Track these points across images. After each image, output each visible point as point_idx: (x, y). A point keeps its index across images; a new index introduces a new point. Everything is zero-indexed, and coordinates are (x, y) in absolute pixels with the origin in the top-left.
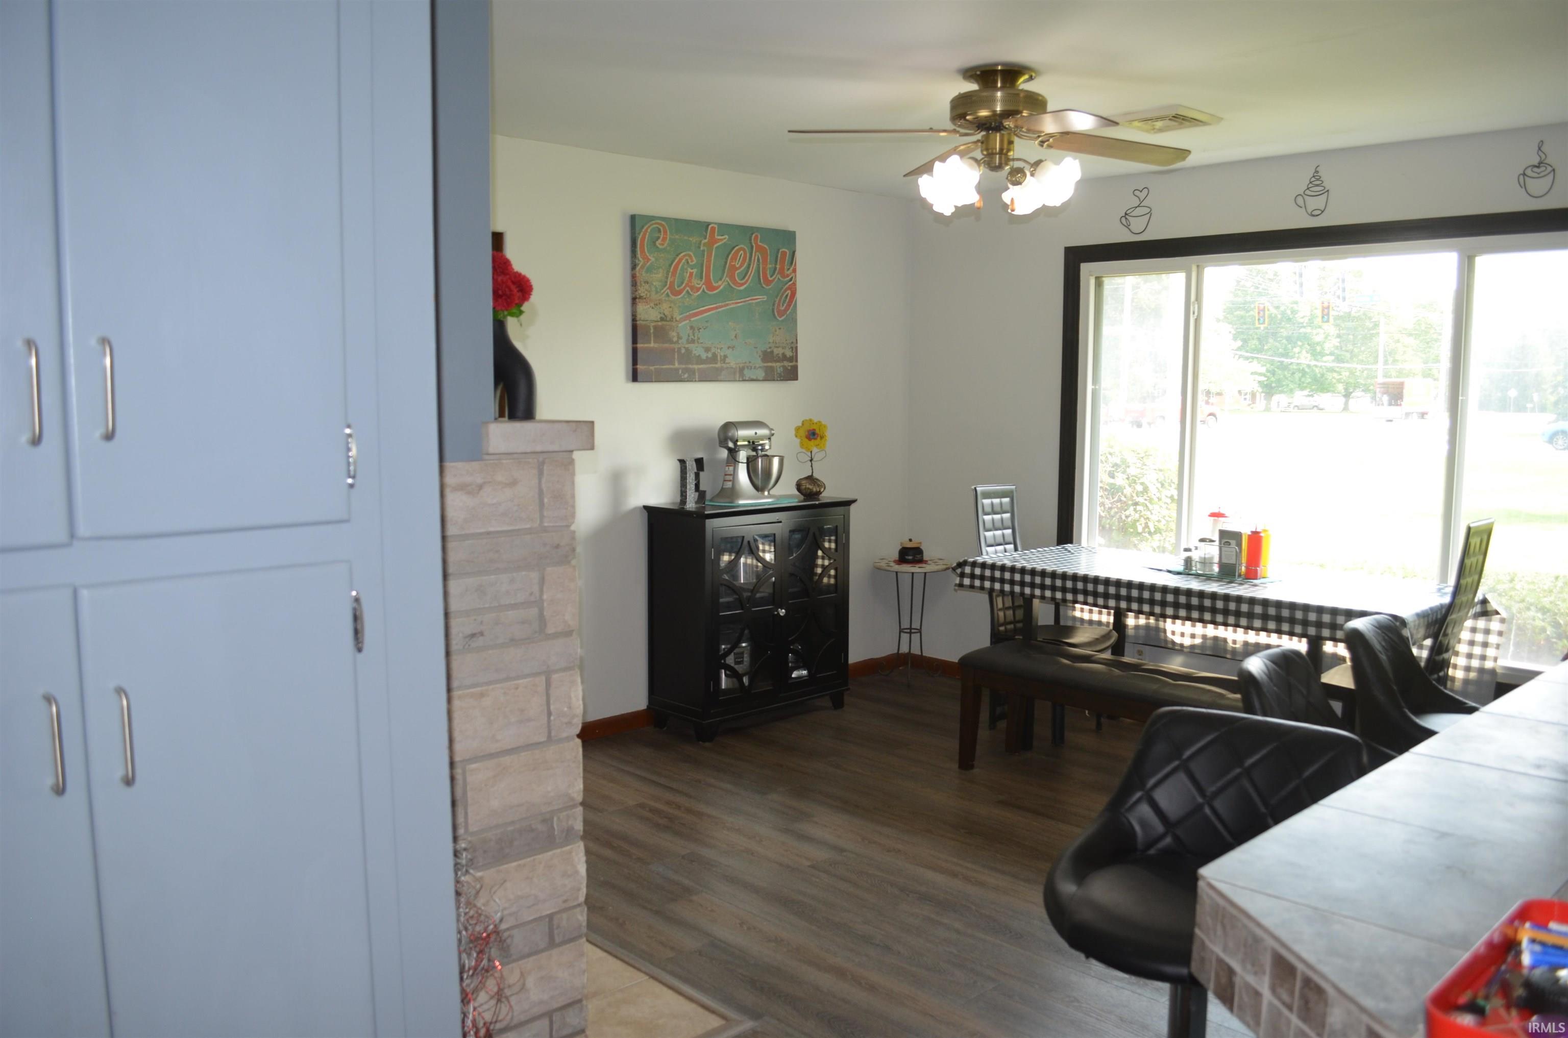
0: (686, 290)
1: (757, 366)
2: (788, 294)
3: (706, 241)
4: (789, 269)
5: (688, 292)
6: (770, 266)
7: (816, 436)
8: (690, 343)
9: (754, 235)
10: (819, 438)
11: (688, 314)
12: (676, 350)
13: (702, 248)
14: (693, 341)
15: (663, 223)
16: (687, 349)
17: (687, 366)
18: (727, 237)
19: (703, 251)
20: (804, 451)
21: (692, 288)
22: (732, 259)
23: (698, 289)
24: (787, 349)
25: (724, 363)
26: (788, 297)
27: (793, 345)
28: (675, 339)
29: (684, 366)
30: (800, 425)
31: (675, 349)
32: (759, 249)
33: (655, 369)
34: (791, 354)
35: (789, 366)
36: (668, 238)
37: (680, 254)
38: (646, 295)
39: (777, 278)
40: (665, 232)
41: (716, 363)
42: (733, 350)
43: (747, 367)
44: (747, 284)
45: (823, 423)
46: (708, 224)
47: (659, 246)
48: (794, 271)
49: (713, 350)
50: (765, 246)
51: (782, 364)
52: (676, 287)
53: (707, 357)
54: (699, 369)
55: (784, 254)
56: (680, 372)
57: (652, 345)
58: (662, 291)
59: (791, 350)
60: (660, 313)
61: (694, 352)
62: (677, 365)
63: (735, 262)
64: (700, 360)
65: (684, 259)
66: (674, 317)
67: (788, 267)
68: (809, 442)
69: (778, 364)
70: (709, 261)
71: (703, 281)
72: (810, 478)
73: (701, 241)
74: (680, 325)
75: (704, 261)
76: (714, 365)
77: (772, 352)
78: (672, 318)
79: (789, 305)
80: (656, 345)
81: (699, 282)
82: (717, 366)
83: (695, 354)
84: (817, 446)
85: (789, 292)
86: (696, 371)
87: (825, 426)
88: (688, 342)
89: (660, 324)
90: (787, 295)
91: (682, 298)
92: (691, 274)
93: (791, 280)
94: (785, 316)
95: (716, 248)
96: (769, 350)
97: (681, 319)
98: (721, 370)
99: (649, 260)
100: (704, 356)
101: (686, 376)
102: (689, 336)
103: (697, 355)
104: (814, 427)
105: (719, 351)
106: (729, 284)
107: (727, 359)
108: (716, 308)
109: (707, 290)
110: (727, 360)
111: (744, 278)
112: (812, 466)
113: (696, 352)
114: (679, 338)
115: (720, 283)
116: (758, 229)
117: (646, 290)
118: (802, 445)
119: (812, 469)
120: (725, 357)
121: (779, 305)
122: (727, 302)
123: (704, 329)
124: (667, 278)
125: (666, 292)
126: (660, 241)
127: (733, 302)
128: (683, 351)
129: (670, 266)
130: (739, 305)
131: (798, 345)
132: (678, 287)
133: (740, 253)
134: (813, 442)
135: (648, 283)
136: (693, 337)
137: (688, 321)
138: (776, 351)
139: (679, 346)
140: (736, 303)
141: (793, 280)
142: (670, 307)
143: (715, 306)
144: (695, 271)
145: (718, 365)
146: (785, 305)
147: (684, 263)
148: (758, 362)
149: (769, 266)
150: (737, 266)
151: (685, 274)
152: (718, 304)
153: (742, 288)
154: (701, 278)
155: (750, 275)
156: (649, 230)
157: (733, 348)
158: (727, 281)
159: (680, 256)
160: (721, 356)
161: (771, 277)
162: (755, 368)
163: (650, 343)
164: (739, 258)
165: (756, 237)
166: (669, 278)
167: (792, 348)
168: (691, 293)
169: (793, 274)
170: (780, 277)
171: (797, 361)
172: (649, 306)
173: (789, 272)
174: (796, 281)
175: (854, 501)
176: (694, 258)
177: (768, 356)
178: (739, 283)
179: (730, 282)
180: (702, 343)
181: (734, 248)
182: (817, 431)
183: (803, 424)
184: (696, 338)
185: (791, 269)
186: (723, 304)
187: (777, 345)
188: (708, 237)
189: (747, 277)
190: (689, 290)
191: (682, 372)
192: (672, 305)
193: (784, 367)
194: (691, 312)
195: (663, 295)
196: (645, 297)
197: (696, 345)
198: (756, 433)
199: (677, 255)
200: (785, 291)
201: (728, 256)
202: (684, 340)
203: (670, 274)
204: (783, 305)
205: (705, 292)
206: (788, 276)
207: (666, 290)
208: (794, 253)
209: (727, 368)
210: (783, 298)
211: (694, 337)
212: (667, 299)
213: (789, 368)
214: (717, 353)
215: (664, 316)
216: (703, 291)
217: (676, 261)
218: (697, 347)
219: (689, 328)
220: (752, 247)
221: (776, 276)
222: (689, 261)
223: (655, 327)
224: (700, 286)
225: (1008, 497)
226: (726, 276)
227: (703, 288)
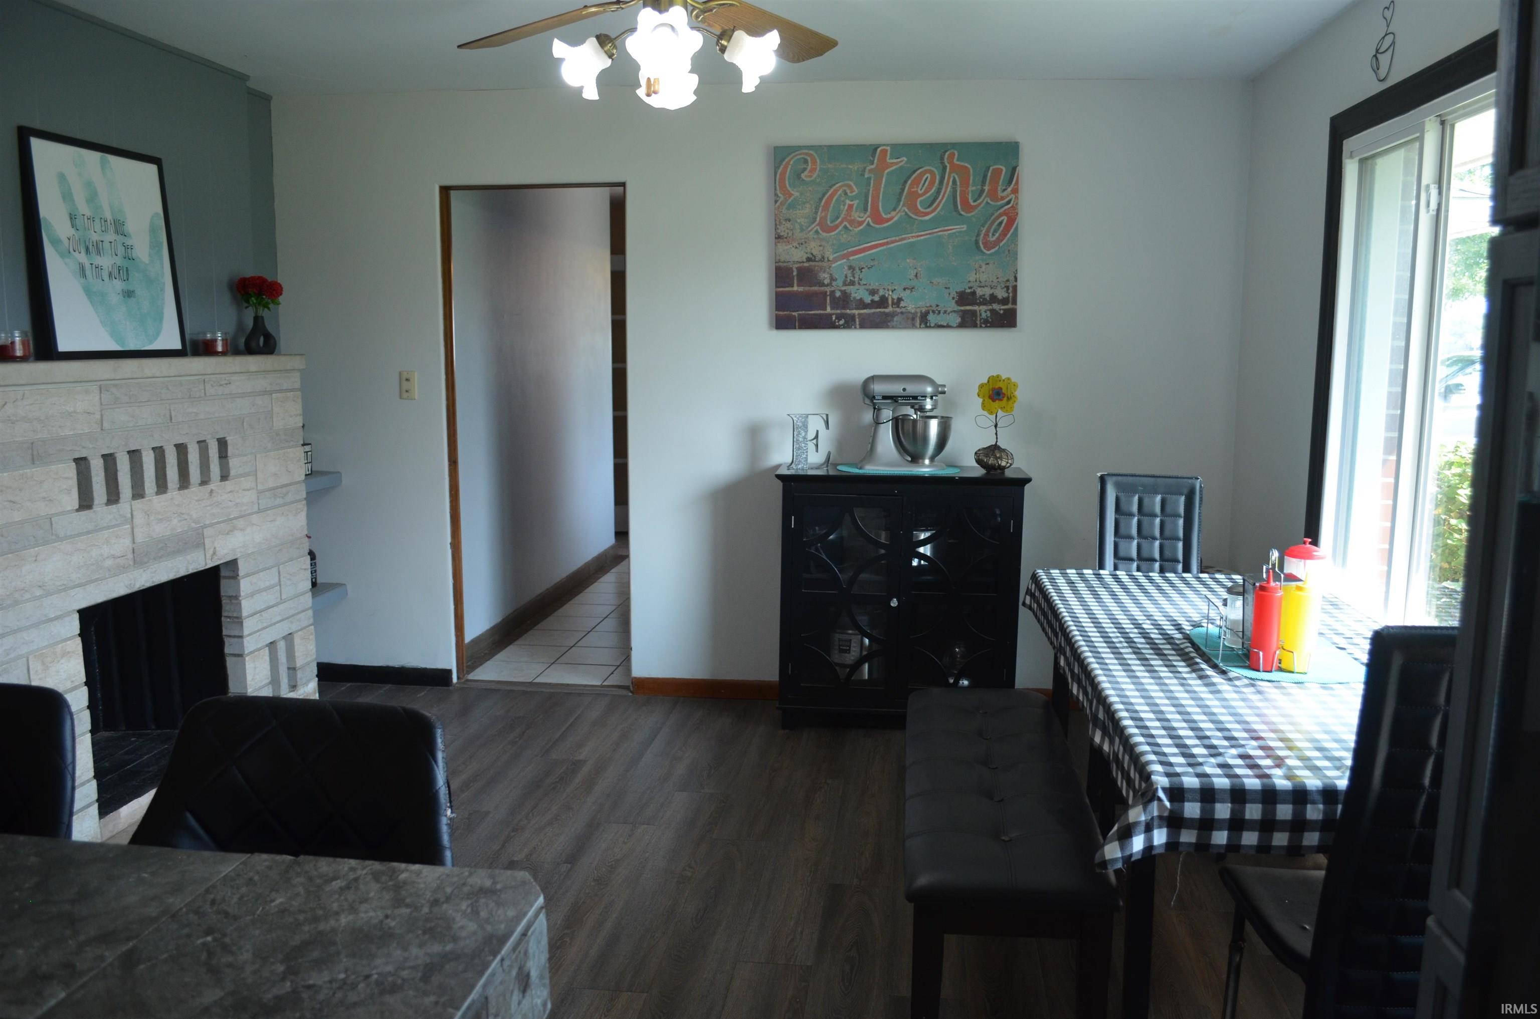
0: (843, 225)
1: (949, 310)
2: (1003, 220)
3: (873, 167)
4: (1004, 190)
5: (845, 227)
6: (974, 188)
7: (1001, 396)
8: (846, 285)
9: (947, 154)
10: (1005, 399)
11: (845, 252)
12: (828, 294)
13: (866, 176)
14: (852, 283)
15: (811, 152)
16: (844, 293)
17: (843, 311)
18: (905, 159)
19: (869, 179)
20: (985, 413)
21: (852, 222)
22: (912, 184)
23: (861, 223)
24: (999, 288)
25: (898, 307)
26: (1003, 225)
27: (1011, 284)
28: (826, 282)
29: (838, 311)
30: (986, 381)
31: (826, 292)
32: (954, 168)
33: (799, 315)
34: (1005, 295)
35: (1000, 310)
36: (818, 169)
37: (835, 185)
38: (788, 234)
39: (985, 202)
40: (814, 162)
41: (886, 308)
42: (912, 291)
43: (934, 312)
44: (936, 213)
45: (1013, 380)
46: (875, 148)
47: (805, 179)
48: (1015, 191)
49: (881, 293)
50: (966, 165)
51: (990, 307)
52: (829, 223)
53: (872, 301)
54: (859, 314)
55: (998, 172)
56: (834, 318)
57: (795, 288)
58: (809, 229)
59: (1005, 289)
60: (807, 253)
61: (853, 295)
62: (829, 310)
63: (918, 187)
64: (862, 304)
65: (841, 190)
66: (826, 256)
67: (1004, 188)
68: (992, 403)
69: (983, 308)
70: (877, 189)
71: (868, 213)
72: (994, 449)
73: (865, 168)
74: (833, 265)
75: (869, 190)
76: (882, 310)
77: (974, 293)
78: (823, 257)
79: (1004, 234)
80: (801, 289)
81: (862, 215)
82: (887, 310)
83: (854, 298)
84: (1002, 408)
85: (1005, 219)
86: (857, 316)
87: (1015, 385)
88: (845, 284)
89: (806, 265)
90: (1001, 223)
91: (837, 234)
92: (851, 206)
93: (1008, 203)
94: (997, 248)
95: (888, 174)
96: (969, 291)
97: (834, 258)
98: (892, 315)
99: (791, 195)
100: (868, 299)
101: (842, 322)
102: (846, 277)
103: (858, 298)
104: (1001, 385)
105: (891, 293)
106: (906, 214)
107: (902, 302)
108: (887, 243)
109: (873, 223)
110: (902, 304)
111: (930, 206)
112: (996, 434)
113: (856, 295)
114: (832, 279)
115: (893, 213)
116: (954, 145)
117: (788, 229)
118: (984, 407)
119: (997, 438)
120: (900, 300)
121: (987, 235)
122: (903, 236)
123: (869, 268)
124: (816, 213)
125: (815, 229)
126: (806, 173)
127: (914, 235)
128: (838, 294)
129: (821, 199)
130: (922, 238)
131: (1019, 284)
132: (831, 223)
133: (926, 177)
134: (997, 404)
135: (789, 220)
136: (852, 278)
137: (845, 260)
138: (979, 292)
139: (833, 289)
140: (918, 236)
141: (1012, 202)
142: (820, 246)
143: (885, 241)
144: (856, 203)
145: (889, 309)
146: (997, 235)
147: (840, 196)
148: (952, 305)
149: (971, 188)
150: (920, 192)
151: (842, 207)
152: (889, 240)
153: (927, 218)
154: (865, 210)
155: (940, 202)
156: (792, 163)
157: (912, 289)
158: (904, 210)
159: (835, 187)
160: (893, 299)
161: (975, 201)
162: (945, 312)
163: (793, 287)
164: (923, 182)
165: (952, 156)
166: (819, 213)
167: (1007, 288)
168: (851, 228)
169: (1013, 196)
170: (989, 201)
171: (1015, 302)
172: (791, 246)
173: (1005, 193)
174: (1017, 204)
175: (1029, 480)
176: (854, 187)
177: (965, 298)
178: (923, 213)
179: (908, 213)
180: (864, 285)
181: (914, 172)
182: (1004, 391)
183: (988, 381)
184: (856, 279)
185: (1009, 189)
186: (897, 238)
187: (983, 284)
188: (875, 161)
189: (935, 205)
190: (848, 226)
191: (836, 319)
192: (823, 243)
193: (993, 311)
194: (850, 250)
195: (811, 233)
196: (785, 236)
197: (857, 287)
198: (904, 390)
199: (831, 187)
200: (1000, 215)
201: (906, 182)
202: (840, 282)
203: (821, 209)
204: (993, 235)
205: (871, 226)
206: (1002, 198)
207: (815, 227)
208: (1014, 169)
209: (902, 313)
210: (994, 227)
211: (854, 278)
212: (815, 237)
213: (1002, 312)
214: (887, 296)
215: (810, 256)
216: (868, 224)
217: (830, 192)
218: (858, 289)
219: (846, 268)
220: (945, 168)
221: (984, 200)
222: (848, 192)
223: (800, 270)
224: (863, 219)
225: (1181, 494)
226: (903, 206)
227: (868, 222)
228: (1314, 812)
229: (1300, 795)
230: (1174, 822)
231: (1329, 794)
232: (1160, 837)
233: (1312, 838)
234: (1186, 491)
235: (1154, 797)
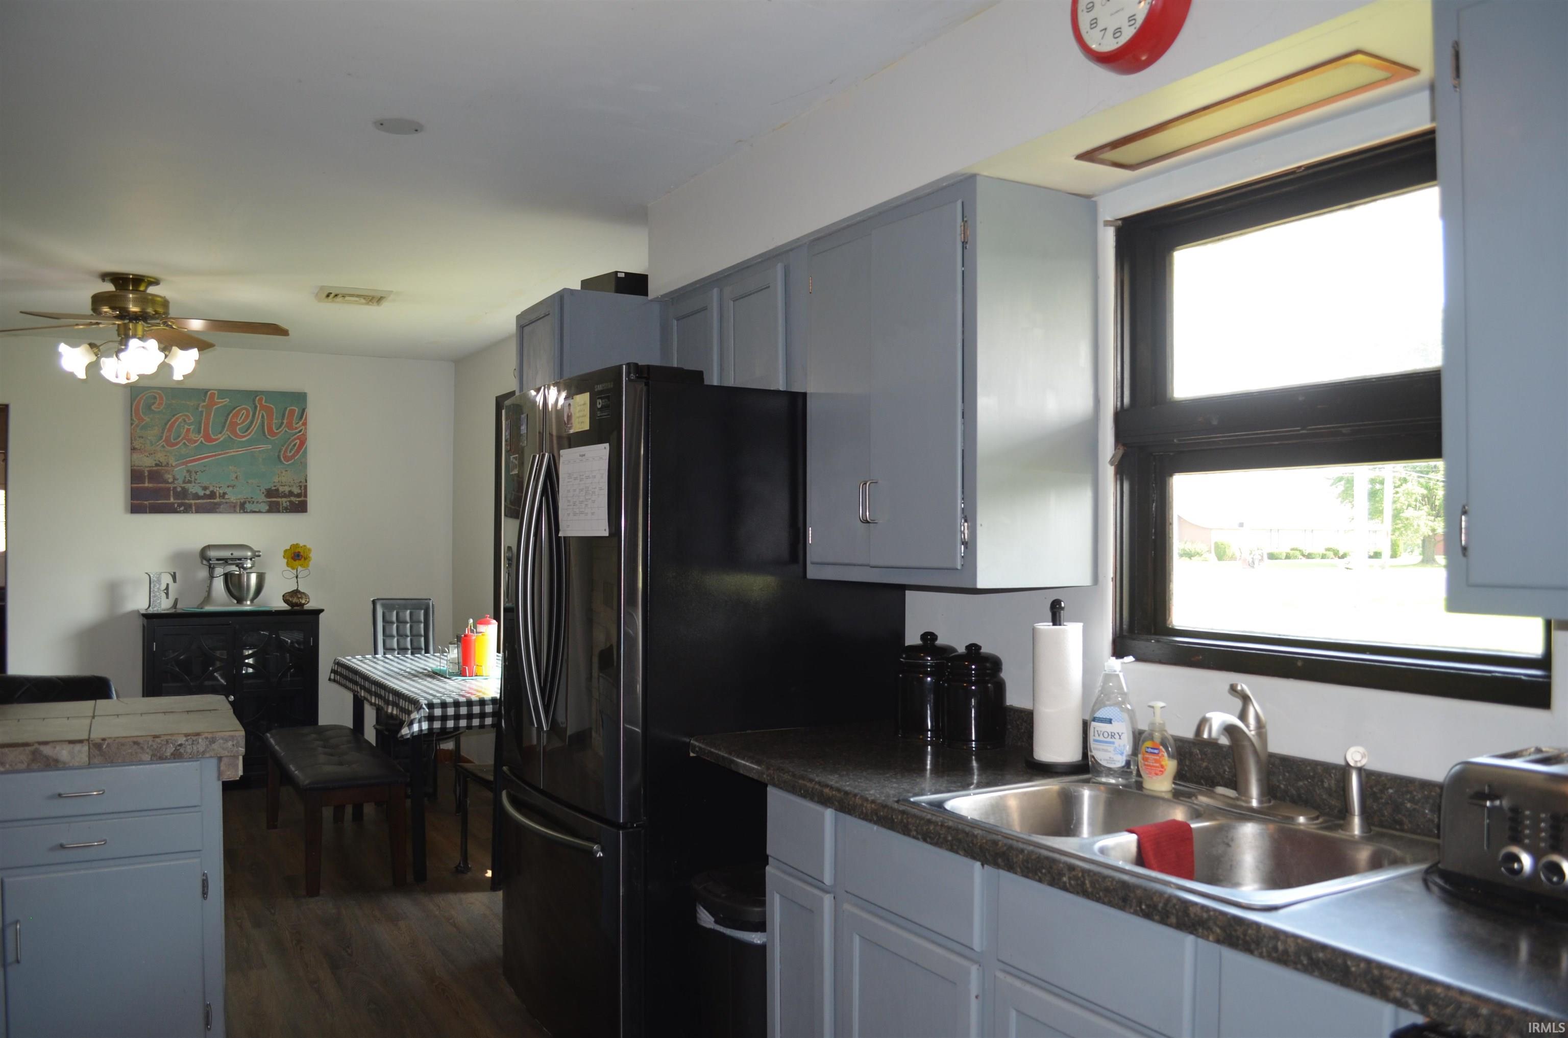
0: (183, 442)
1: (261, 501)
2: (297, 443)
3: (205, 404)
4: (298, 423)
5: (184, 444)
6: (276, 421)
7: (300, 557)
8: (186, 483)
9: (258, 398)
10: (303, 559)
11: (184, 460)
12: (172, 489)
13: (200, 410)
14: (190, 482)
15: (159, 391)
16: (183, 488)
17: (183, 501)
18: (228, 400)
19: (202, 412)
20: (290, 569)
21: (189, 440)
22: (233, 416)
23: (196, 441)
24: (294, 487)
25: (224, 498)
26: (297, 446)
27: (303, 485)
28: (170, 480)
29: (179, 501)
30: (289, 548)
31: (170, 488)
32: (263, 407)
33: (149, 503)
34: (299, 491)
35: (296, 501)
36: (164, 403)
37: (176, 415)
38: (141, 447)
39: (284, 431)
40: (161, 398)
41: (215, 499)
42: (233, 488)
43: (249, 502)
44: (251, 435)
45: (308, 547)
46: (205, 392)
47: (155, 410)
48: (305, 424)
49: (211, 489)
50: (271, 406)
51: (289, 499)
52: (172, 440)
53: (204, 494)
54: (195, 503)
55: (292, 412)
56: (176, 506)
57: (146, 485)
58: (158, 444)
59: (299, 488)
60: (155, 460)
61: (190, 490)
62: (172, 500)
63: (237, 419)
64: (196, 496)
65: (182, 418)
66: (170, 463)
67: (297, 422)
68: (294, 562)
69: (284, 500)
70: (208, 419)
71: (201, 435)
72: (296, 593)
73: (199, 405)
74: (176, 469)
75: (202, 419)
76: (212, 501)
77: (277, 490)
78: (168, 464)
79: (298, 451)
80: (151, 485)
81: (197, 436)
82: (215, 501)
83: (191, 492)
84: (301, 565)
85: (298, 441)
86: (193, 505)
87: (310, 550)
88: (184, 482)
89: (154, 468)
90: (295, 445)
91: (178, 448)
92: (188, 430)
93: (300, 431)
94: (293, 461)
95: (216, 408)
96: (274, 488)
97: (176, 465)
98: (219, 504)
99: (143, 420)
100: (201, 493)
101: (182, 508)
102: (185, 478)
103: (194, 492)
104: (299, 550)
105: (218, 489)
106: (229, 436)
107: (227, 495)
108: (215, 456)
109: (206, 441)
110: (227, 497)
111: (247, 431)
112: (297, 582)
113: (193, 490)
114: (175, 479)
115: (220, 435)
116: (262, 392)
117: (141, 443)
118: (288, 565)
119: (298, 585)
120: (225, 494)
121: (286, 451)
122: (227, 451)
123: (202, 472)
124: (163, 433)
125: (162, 444)
126: (155, 405)
127: (234, 450)
128: (179, 489)
129: (166, 424)
130: (241, 452)
131: (309, 484)
132: (174, 440)
133: (242, 412)
134: (297, 562)
135: (142, 437)
136: (189, 479)
137: (184, 466)
138: (281, 489)
139: (175, 485)
140: (237, 451)
141: (303, 431)
142: (166, 456)
143: (214, 454)
144: (192, 427)
145: (217, 500)
146: (293, 452)
147: (181, 422)
148: (262, 498)
149: (275, 421)
150: (239, 422)
151: (182, 430)
152: (217, 453)
153: (244, 439)
154: (199, 432)
155: (253, 429)
156: (144, 398)
157: (233, 487)
158: (227, 434)
159: (176, 416)
160: (220, 493)
161: (277, 430)
162: (257, 502)
163: (144, 483)
164: (240, 416)
165: (261, 400)
166: (165, 434)
167: (301, 487)
168: (188, 444)
169: (303, 427)
170: (287, 430)
171: (306, 496)
172: (144, 455)
173: (297, 426)
174: (306, 432)
175: (322, 611)
176: (191, 417)
177: (270, 493)
178: (241, 436)
179: (230, 435)
180: (199, 483)
181: (234, 408)
182: (302, 554)
183: (290, 548)
184: (193, 479)
185: (301, 423)
186: (222, 452)
187: (284, 484)
188: (207, 400)
189: (249, 431)
190: (187, 442)
191: (178, 506)
192: (168, 454)
193: (291, 502)
194: (188, 459)
195: (158, 447)
196: (139, 448)
197: (193, 484)
198: (232, 554)
199: (174, 416)
200: (295, 439)
201: (229, 414)
202: (180, 481)
203: (166, 430)
204: (290, 452)
205: (204, 444)
206: (296, 428)
207: (162, 443)
208: (304, 410)
209: (226, 503)
210: (290, 447)
211: (191, 478)
212: (162, 449)
213: (297, 502)
214: (215, 490)
215: (158, 463)
216: (201, 442)
217: (173, 420)
218: (194, 486)
219: (185, 471)
220: (256, 407)
221: (283, 429)
222: (187, 420)
223: (149, 472)
224: (197, 439)
225: (422, 609)
226: (227, 430)
227: (202, 441)
228: (489, 709)
229: (482, 702)
230: (431, 718)
231: (494, 701)
232: (425, 726)
233: (489, 721)
234: (424, 607)
235: (421, 708)
